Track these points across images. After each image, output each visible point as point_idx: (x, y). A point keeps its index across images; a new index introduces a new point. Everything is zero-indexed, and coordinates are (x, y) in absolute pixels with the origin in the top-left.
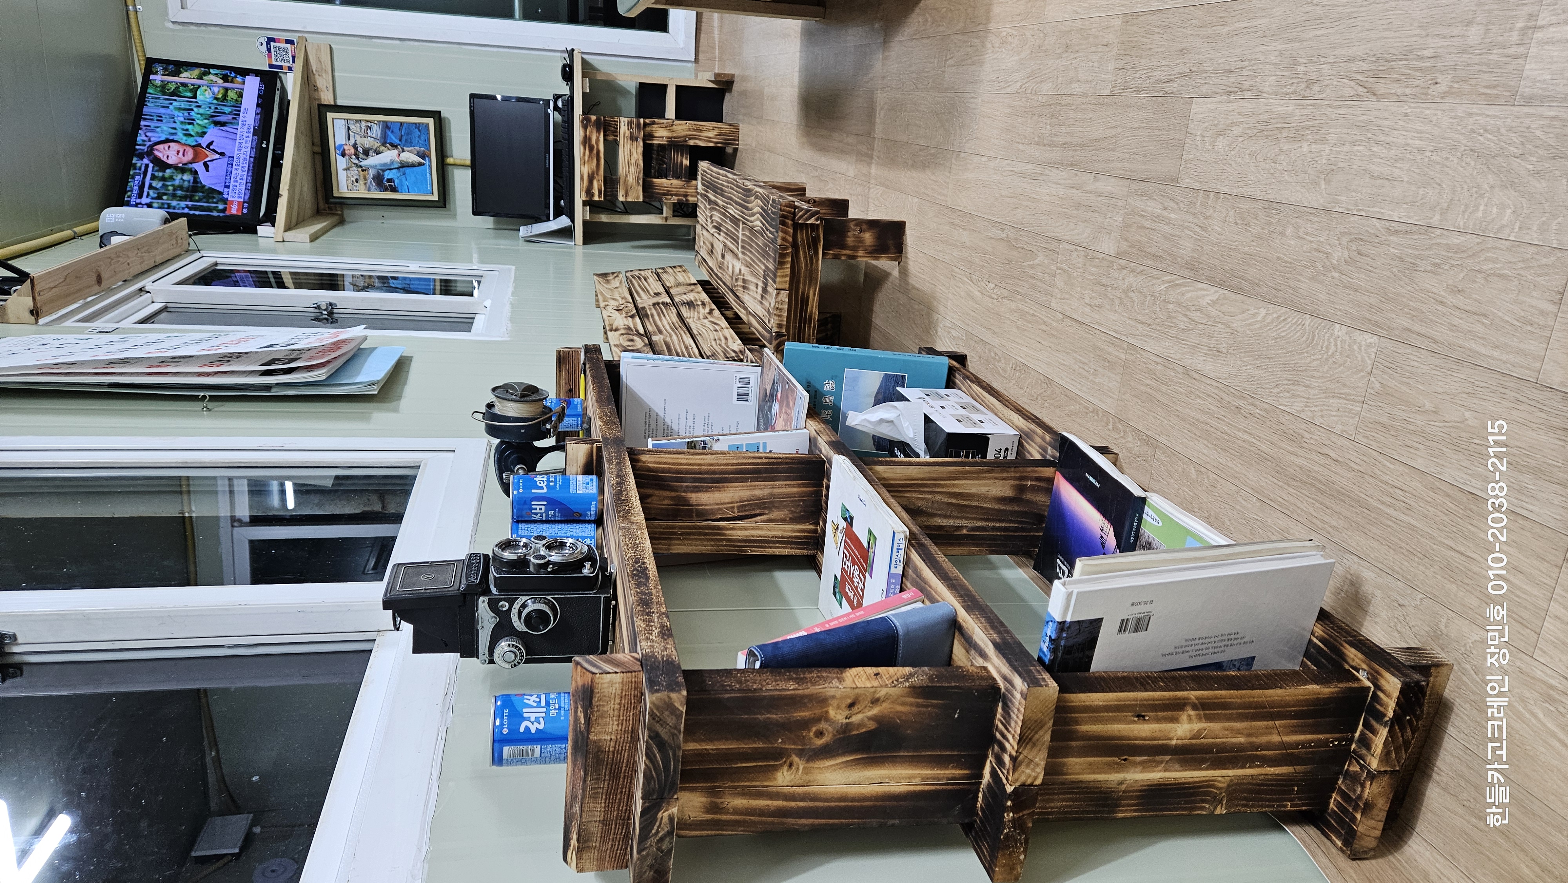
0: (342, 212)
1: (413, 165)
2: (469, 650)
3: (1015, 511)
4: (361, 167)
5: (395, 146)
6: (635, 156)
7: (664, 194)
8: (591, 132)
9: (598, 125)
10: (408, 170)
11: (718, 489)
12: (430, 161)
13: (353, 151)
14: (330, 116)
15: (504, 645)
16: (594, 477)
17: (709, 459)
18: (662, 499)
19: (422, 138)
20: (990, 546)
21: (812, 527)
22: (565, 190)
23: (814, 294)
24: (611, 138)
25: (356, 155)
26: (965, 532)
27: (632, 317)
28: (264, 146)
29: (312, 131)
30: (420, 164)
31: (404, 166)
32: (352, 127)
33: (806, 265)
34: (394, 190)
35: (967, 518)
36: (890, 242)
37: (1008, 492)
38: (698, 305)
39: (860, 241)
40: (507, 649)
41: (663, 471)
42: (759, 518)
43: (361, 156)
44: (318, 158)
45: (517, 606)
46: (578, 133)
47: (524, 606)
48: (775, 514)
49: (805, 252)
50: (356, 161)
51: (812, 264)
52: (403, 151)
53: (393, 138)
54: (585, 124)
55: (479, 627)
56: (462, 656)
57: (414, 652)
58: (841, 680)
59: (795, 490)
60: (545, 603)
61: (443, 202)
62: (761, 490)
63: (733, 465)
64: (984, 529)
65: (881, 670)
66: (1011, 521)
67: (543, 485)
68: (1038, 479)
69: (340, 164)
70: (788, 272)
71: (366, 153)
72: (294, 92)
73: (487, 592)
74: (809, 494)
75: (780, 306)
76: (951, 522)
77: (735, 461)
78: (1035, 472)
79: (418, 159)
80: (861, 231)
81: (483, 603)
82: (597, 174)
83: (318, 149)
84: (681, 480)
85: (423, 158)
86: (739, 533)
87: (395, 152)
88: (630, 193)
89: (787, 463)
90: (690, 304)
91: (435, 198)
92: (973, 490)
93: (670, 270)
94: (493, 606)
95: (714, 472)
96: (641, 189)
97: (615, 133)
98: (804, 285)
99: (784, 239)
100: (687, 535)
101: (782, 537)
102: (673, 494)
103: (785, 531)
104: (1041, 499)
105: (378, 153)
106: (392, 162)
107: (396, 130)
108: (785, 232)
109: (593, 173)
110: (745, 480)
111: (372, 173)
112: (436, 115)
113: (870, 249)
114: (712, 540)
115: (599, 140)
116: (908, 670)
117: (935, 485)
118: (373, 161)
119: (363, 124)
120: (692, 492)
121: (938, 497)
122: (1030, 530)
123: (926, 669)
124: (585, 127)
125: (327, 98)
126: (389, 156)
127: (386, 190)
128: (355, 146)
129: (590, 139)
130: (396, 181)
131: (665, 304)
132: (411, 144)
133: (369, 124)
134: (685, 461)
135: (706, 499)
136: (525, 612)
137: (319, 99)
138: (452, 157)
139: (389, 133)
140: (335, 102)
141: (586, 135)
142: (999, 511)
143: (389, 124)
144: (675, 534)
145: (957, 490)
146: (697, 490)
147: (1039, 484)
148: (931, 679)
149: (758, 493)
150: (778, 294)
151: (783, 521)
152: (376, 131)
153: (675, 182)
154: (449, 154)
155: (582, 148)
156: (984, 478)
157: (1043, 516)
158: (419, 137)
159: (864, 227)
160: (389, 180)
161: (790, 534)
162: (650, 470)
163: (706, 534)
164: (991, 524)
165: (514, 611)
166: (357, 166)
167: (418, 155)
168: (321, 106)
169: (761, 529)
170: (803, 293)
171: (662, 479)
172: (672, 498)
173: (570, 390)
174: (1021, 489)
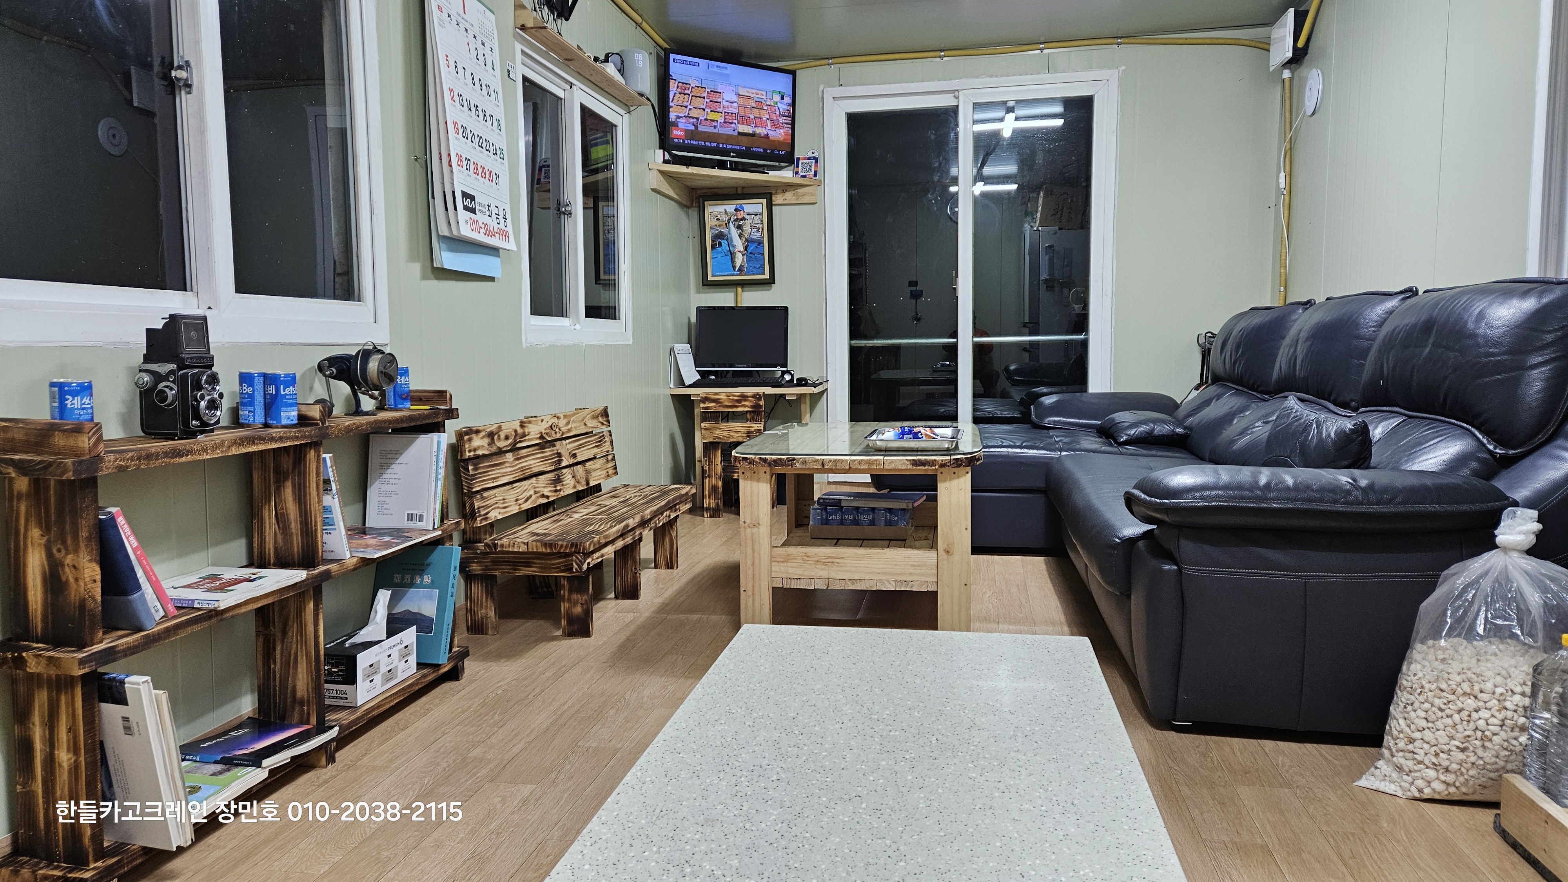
0: (695, 207)
1: (733, 262)
2: (147, 359)
3: (286, 700)
4: (729, 223)
5: (746, 248)
6: (736, 435)
7: (709, 459)
8: (751, 401)
9: (756, 407)
10: (729, 258)
11: (295, 499)
12: (737, 275)
13: (740, 217)
14: (764, 201)
15: (147, 378)
16: (295, 422)
17: (314, 493)
18: (287, 462)
19: (754, 270)
20: (264, 684)
21: (272, 561)
22: (722, 380)
23: (533, 571)
24: (749, 416)
25: (737, 219)
26: (272, 666)
27: (542, 437)
28: (732, 154)
29: (752, 187)
30: (734, 267)
31: (732, 255)
32: (757, 217)
33: (553, 564)
34: (713, 247)
35: (281, 667)
36: (576, 627)
37: (299, 694)
38: (556, 487)
39: (575, 604)
40: (145, 379)
41: (305, 464)
42: (277, 526)
43: (737, 223)
44: (733, 191)
45: (172, 385)
46: (750, 391)
47: (171, 389)
48: (280, 537)
49: (562, 563)
50: (732, 220)
51: (554, 568)
52: (743, 255)
53: (752, 248)
54: (757, 397)
55: (159, 364)
56: (144, 355)
57: (148, 330)
58: (90, 561)
59: (296, 549)
60: (173, 400)
61: (707, 284)
62: (295, 527)
63: (310, 508)
64: (275, 679)
65: (99, 584)
66: (280, 698)
67: (286, 392)
68: (309, 714)
69: (730, 207)
70: (540, 550)
71: (739, 227)
72: (775, 176)
73: (180, 368)
74: (293, 559)
75: (516, 546)
76: (278, 656)
77: (312, 509)
78: (313, 711)
79: (738, 265)
80: (582, 604)
81: (173, 366)
82: (720, 406)
83: (740, 191)
84: (299, 476)
85: (738, 270)
86: (267, 514)
87: (742, 249)
88: (708, 432)
89: (312, 543)
90: (558, 480)
91: (710, 278)
92: (299, 669)
93: (611, 464)
94: (172, 372)
95: (305, 496)
96: (711, 440)
97: (753, 420)
98: (539, 564)
99: (562, 546)
100: (265, 480)
101: (265, 543)
102: (290, 471)
103: (269, 543)
104: (296, 717)
105: (740, 236)
106: (734, 246)
107: (758, 250)
108: (567, 546)
109: (720, 403)
110: (301, 516)
111: (725, 231)
112: (771, 281)
113: (570, 612)
114: (262, 496)
115: (745, 407)
116: (99, 598)
117: (302, 642)
118: (734, 233)
119: (761, 226)
120: (292, 483)
121: (294, 646)
122: (275, 712)
123: (100, 608)
124: (754, 396)
125: (778, 199)
126: (739, 245)
127: (713, 241)
128: (743, 219)
129: (745, 400)
130: (720, 249)
131: (560, 461)
132: (749, 261)
133: (760, 230)
134: (311, 477)
135: (288, 492)
136: (167, 390)
137: (776, 193)
138: (743, 291)
139: (756, 244)
140: (776, 205)
141: (748, 397)
142: (287, 688)
143: (762, 245)
144: (265, 471)
145: (299, 658)
146: (294, 486)
147: (305, 715)
148: (91, 610)
149: (293, 525)
150: (524, 543)
151: (275, 543)
152: (756, 235)
153: (719, 467)
154: (745, 289)
155: (738, 394)
156: (308, 676)
157: (284, 720)
158: (755, 267)
159: (585, 607)
160: (720, 244)
161: (267, 547)
162: (305, 456)
163: (265, 492)
164: (278, 684)
165: (168, 384)
166: (729, 220)
167: (741, 266)
168: (771, 194)
169: (270, 528)
170: (534, 563)
171: (300, 463)
172: (288, 470)
173: (421, 399)
174: (302, 703)
